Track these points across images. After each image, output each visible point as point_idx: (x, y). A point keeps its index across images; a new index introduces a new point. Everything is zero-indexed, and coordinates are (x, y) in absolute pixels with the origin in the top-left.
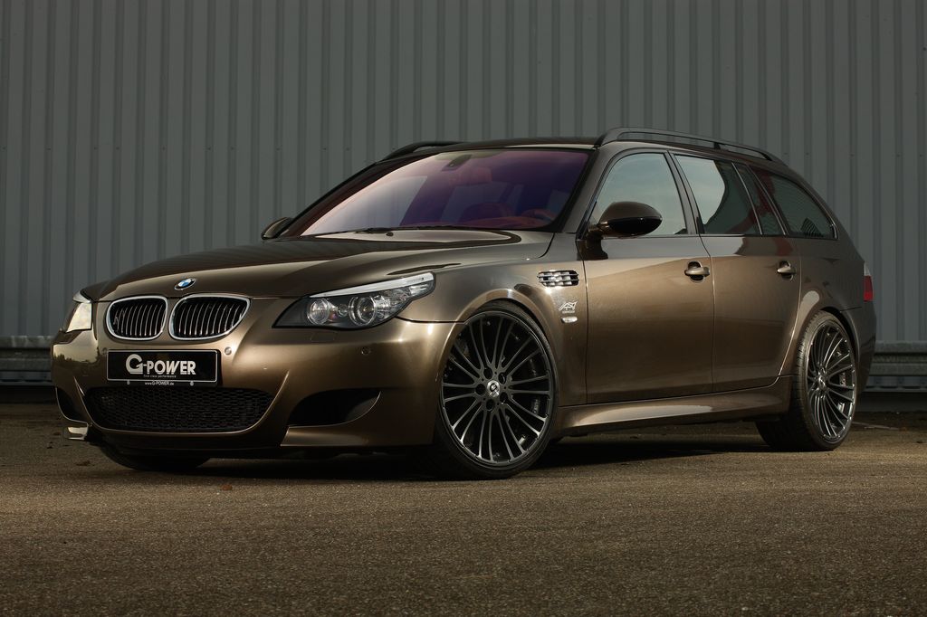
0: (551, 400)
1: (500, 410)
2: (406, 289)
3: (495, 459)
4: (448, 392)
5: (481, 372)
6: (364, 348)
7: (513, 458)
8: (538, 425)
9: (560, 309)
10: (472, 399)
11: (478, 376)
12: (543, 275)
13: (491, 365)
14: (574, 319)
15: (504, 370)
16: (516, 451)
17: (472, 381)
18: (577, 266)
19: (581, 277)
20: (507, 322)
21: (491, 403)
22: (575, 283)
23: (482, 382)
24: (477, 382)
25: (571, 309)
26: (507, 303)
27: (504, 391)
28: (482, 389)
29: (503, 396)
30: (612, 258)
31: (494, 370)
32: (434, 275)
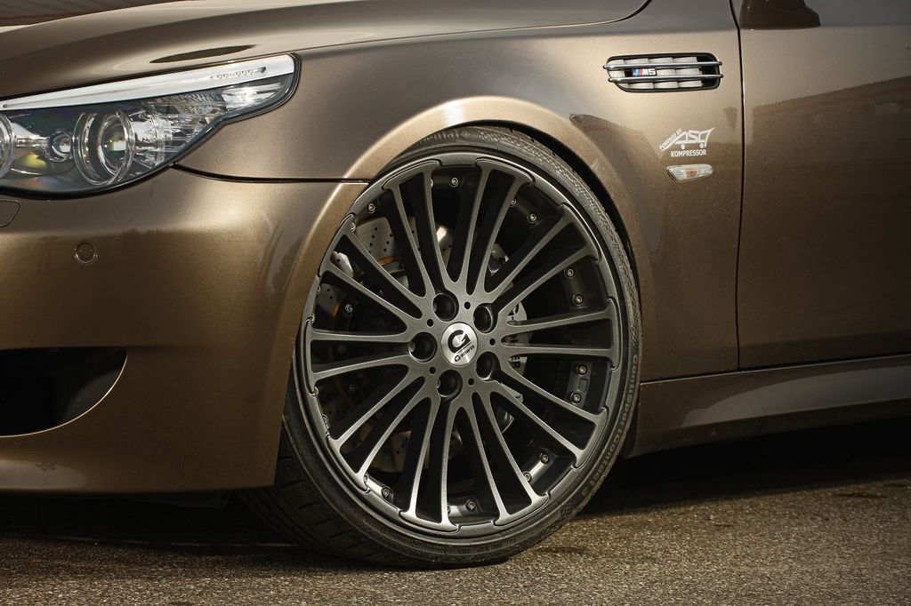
0: (616, 372)
1: (476, 398)
2: (216, 93)
3: (453, 519)
4: (325, 355)
5: (426, 303)
6: (83, 244)
7: (504, 515)
8: (579, 431)
9: (665, 146)
10: (401, 371)
11: (416, 313)
12: (620, 63)
13: (457, 288)
14: (704, 170)
15: (491, 298)
16: (516, 497)
17: (399, 326)
18: (719, 44)
19: (728, 70)
20: (500, 181)
21: (450, 379)
22: (710, 84)
23: (428, 329)
24: (414, 326)
25: (697, 146)
26: (502, 131)
27: (490, 348)
28: (426, 345)
29: (486, 363)
30: (830, 25)
31: (462, 297)
32: (298, 59)
